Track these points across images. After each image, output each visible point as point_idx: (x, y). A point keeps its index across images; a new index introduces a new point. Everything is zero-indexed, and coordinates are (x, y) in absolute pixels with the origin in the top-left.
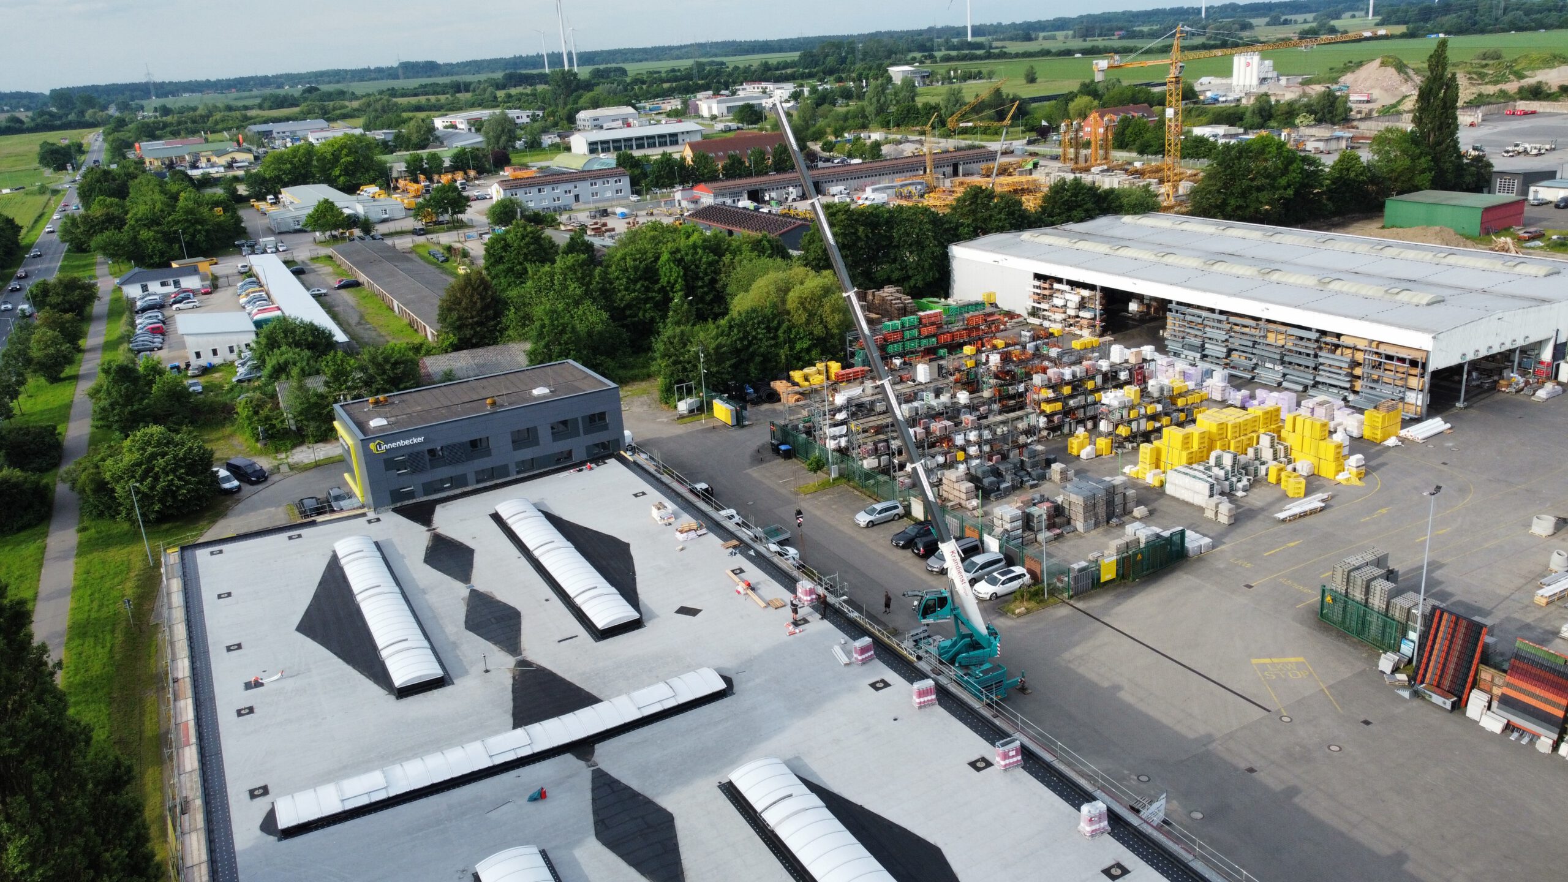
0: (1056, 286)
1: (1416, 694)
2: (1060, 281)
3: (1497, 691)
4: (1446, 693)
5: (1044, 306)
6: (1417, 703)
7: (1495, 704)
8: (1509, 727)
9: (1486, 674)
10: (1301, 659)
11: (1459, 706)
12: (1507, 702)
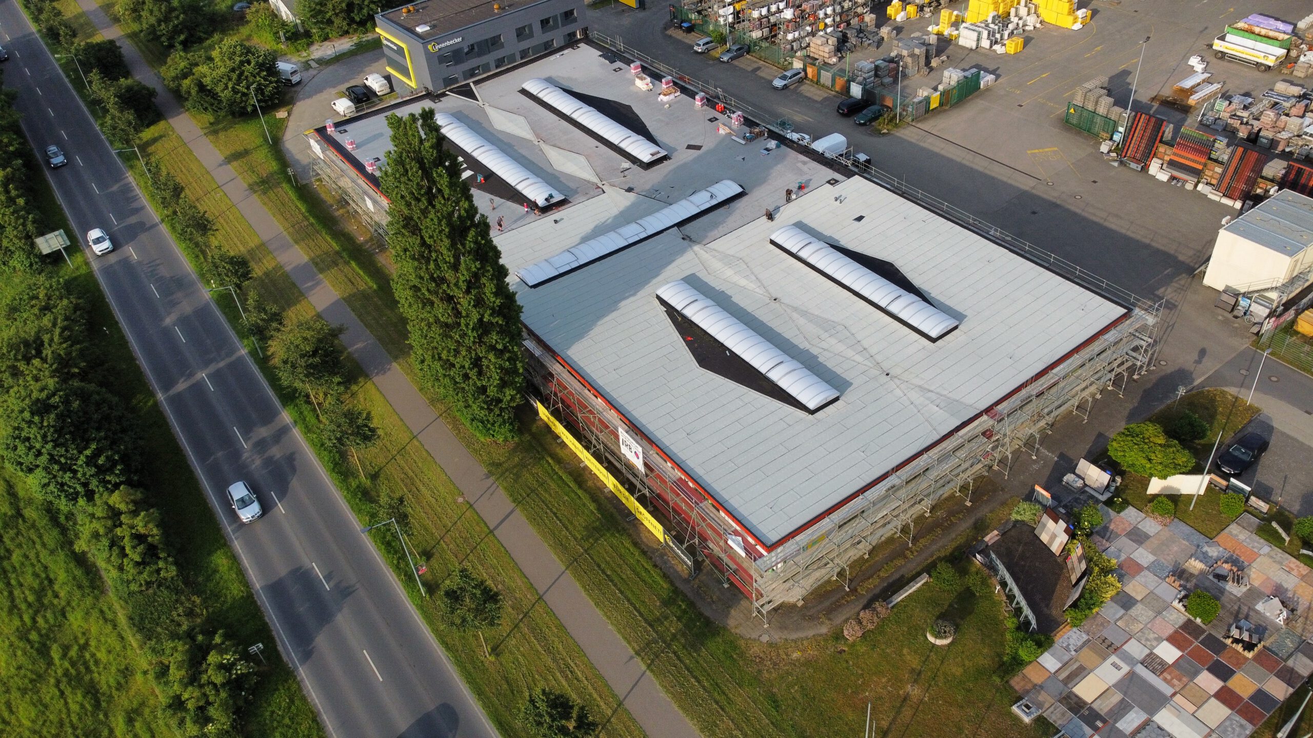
1: (1122, 163)
3: (1167, 158)
4: (1138, 161)
6: (1122, 168)
7: (1165, 166)
8: (1173, 178)
9: (1162, 149)
10: (1056, 149)
11: (1145, 169)
12: (1172, 164)
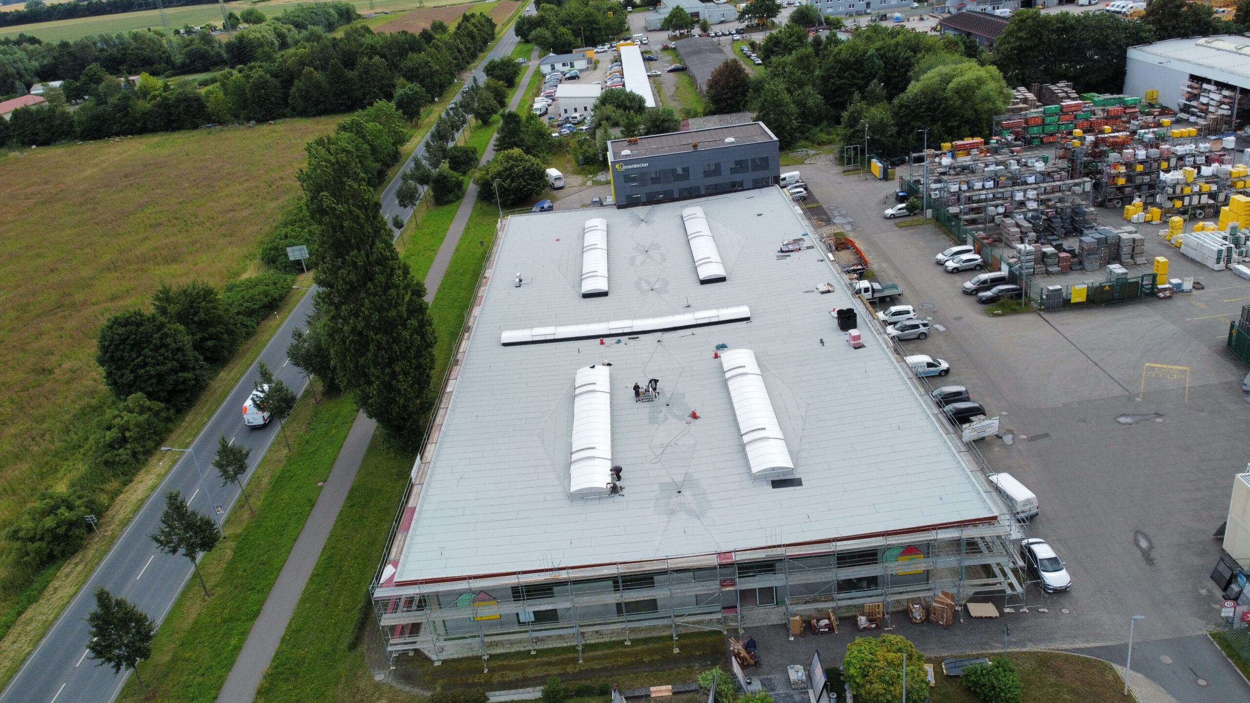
0: (1205, 86)
2: (1208, 81)
5: (1194, 103)
10: (1186, 368)
